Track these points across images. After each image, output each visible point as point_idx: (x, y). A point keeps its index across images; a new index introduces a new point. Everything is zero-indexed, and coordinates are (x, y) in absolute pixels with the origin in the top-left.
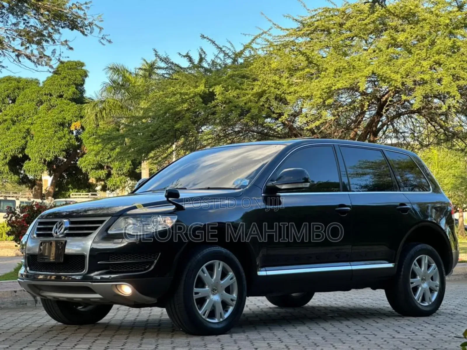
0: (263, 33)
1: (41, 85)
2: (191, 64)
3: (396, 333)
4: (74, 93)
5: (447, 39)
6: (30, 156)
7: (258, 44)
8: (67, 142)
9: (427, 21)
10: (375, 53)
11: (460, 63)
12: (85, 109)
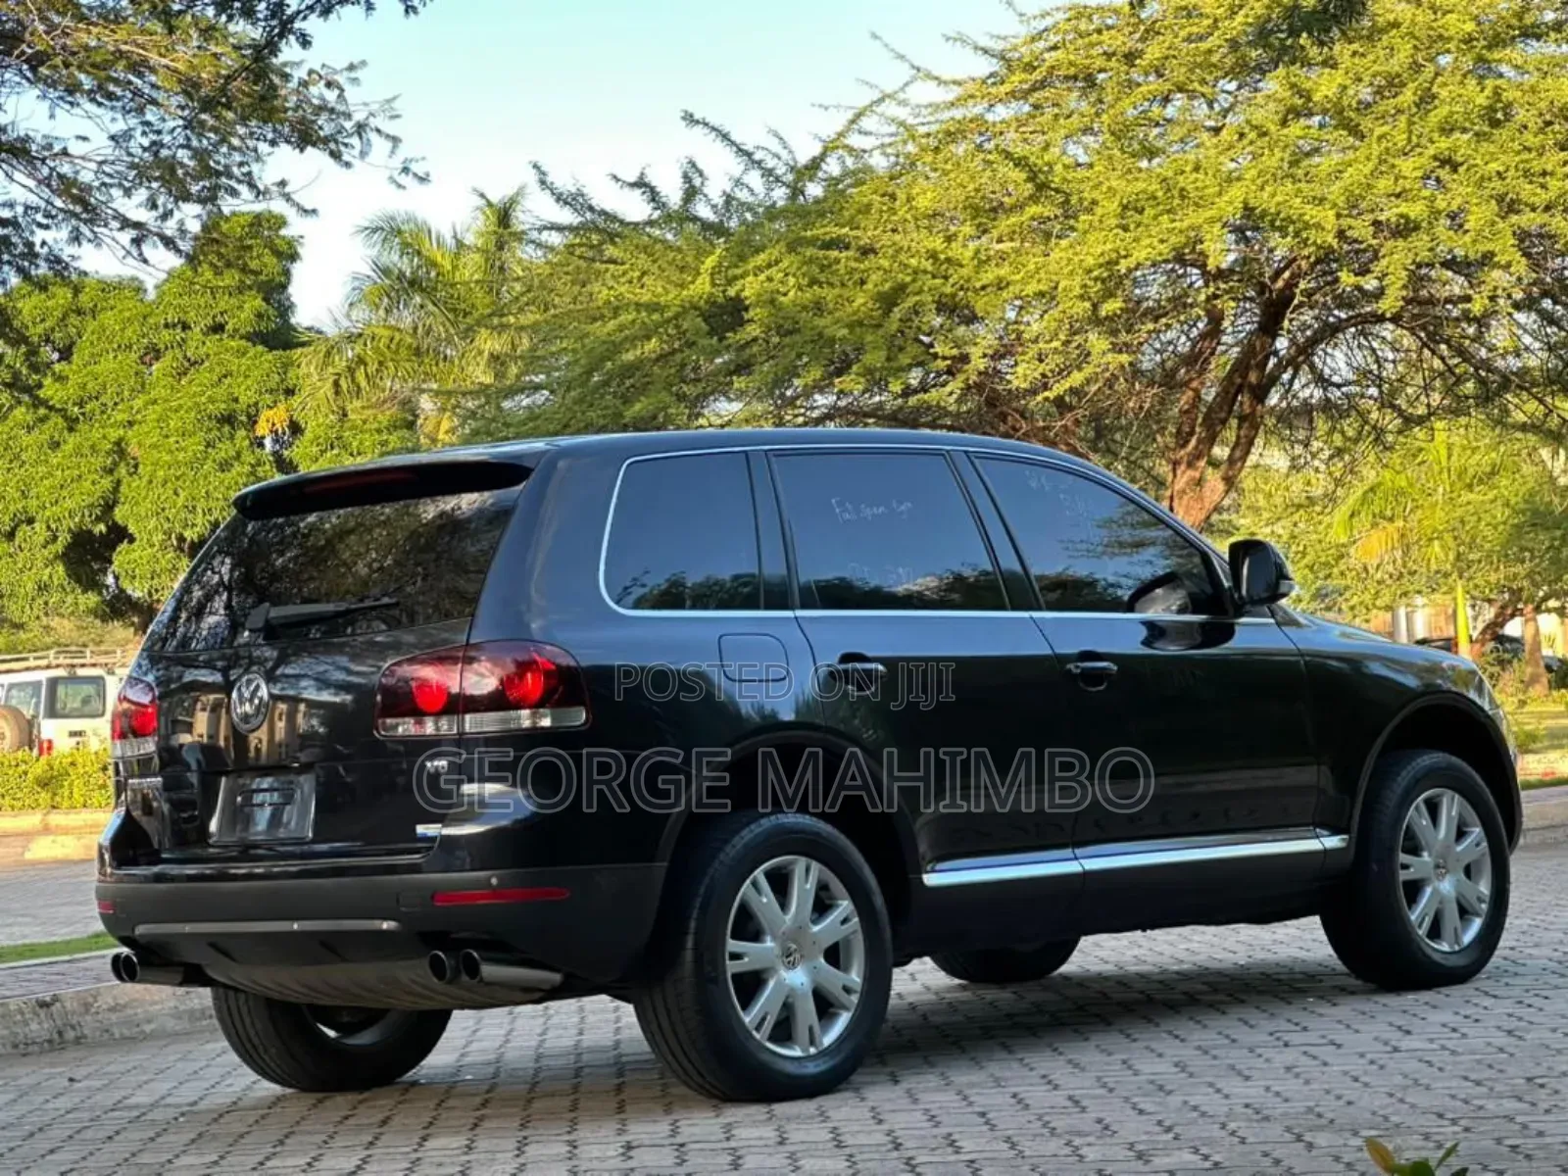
0: (881, 100)
1: (151, 295)
2: (655, 209)
3: (1399, 1034)
4: (260, 316)
5: (1472, 82)
6: (132, 529)
7: (867, 133)
8: (248, 476)
9: (1403, 29)
10: (1245, 142)
11: (1517, 159)
12: (299, 366)
